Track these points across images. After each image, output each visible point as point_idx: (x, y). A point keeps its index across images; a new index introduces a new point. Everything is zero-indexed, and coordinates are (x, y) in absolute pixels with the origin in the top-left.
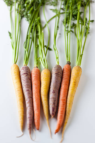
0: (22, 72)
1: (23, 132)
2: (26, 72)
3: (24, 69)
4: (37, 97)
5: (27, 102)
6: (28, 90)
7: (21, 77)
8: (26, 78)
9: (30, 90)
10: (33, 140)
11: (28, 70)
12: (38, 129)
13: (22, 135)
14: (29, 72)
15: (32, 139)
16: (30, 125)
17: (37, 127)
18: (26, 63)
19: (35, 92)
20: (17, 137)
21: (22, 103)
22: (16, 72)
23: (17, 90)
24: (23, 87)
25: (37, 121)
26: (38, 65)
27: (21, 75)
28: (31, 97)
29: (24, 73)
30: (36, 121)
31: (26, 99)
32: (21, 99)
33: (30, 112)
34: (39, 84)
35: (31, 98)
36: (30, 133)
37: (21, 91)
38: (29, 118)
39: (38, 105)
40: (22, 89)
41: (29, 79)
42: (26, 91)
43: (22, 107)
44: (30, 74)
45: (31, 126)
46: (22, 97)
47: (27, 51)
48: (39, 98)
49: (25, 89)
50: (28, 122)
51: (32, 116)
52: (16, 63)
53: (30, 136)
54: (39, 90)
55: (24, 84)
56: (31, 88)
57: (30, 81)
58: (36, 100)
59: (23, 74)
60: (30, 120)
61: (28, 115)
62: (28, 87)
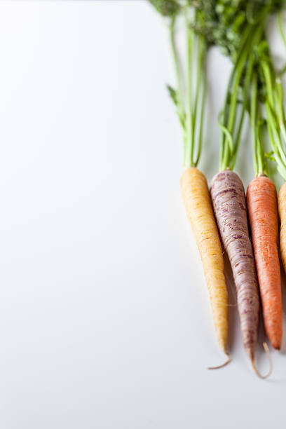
0: (217, 186)
1: (227, 354)
2: (231, 188)
3: (222, 179)
4: (269, 255)
5: (236, 270)
6: (240, 237)
7: (215, 202)
8: (231, 202)
9: (245, 235)
10: (263, 378)
11: (235, 181)
12: (278, 348)
13: (227, 363)
14: (241, 188)
15: (258, 374)
16: (251, 332)
17: (273, 340)
18: (228, 164)
19: (263, 243)
20: (210, 369)
21: (220, 273)
22: (197, 187)
23: (203, 237)
24: (222, 230)
25: (275, 322)
26: (267, 172)
27: (213, 198)
28: (249, 256)
29: (225, 189)
30: (269, 323)
31: (232, 263)
32: (216, 263)
33: (248, 296)
34: (274, 222)
35: (249, 260)
36: (253, 357)
37: (218, 240)
38: (246, 312)
39: (276, 277)
40: (218, 235)
41: (242, 208)
42: (232, 239)
43: (223, 284)
44: (242, 193)
45: (255, 337)
46: (219, 257)
47: (232, 133)
48: (277, 259)
49: (227, 233)
50: (244, 325)
51: (256, 308)
52: (196, 165)
53: (255, 367)
54: (275, 238)
55: (227, 221)
56: (247, 232)
57: (243, 213)
58: (267, 264)
59: (221, 193)
60: (250, 319)
61: (242, 306)
62: (237, 229)
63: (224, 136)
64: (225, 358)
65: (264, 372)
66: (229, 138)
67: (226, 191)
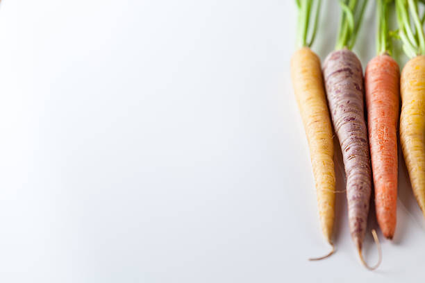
0: (331, 66)
1: (332, 244)
2: (346, 67)
3: (336, 59)
4: (385, 138)
5: (346, 155)
6: (353, 119)
7: (328, 83)
8: (345, 82)
9: (359, 118)
10: (372, 269)
11: (350, 60)
12: (390, 237)
13: (331, 254)
14: (358, 67)
15: (366, 265)
16: (359, 220)
17: (385, 229)
18: (346, 43)
19: (379, 126)
20: (312, 260)
21: (328, 158)
22: (306, 68)
23: (311, 120)
24: (333, 112)
25: (387, 209)
26: (391, 51)
27: (326, 78)
28: (362, 140)
29: (339, 69)
30: (381, 210)
31: (343, 147)
32: (325, 147)
33: (358, 181)
34: (393, 104)
35: (362, 143)
36: (360, 247)
37: (328, 123)
38: (354, 199)
39: (392, 161)
40: (328, 118)
41: (358, 88)
42: (344, 122)
43: (331, 170)
44: (360, 73)
45: (364, 226)
46: (328, 141)
48: (395, 143)
49: (339, 116)
50: (352, 212)
51: (367, 196)
52: (310, 45)
53: (362, 258)
54: (394, 120)
55: (339, 103)
56: (362, 114)
57: (359, 94)
58: (382, 147)
59: (331, 75)
60: (359, 206)
61: (351, 192)
62: (350, 111)
63: (345, 15)
64: (329, 248)
65: (373, 263)
66: (350, 17)
67: (340, 71)
